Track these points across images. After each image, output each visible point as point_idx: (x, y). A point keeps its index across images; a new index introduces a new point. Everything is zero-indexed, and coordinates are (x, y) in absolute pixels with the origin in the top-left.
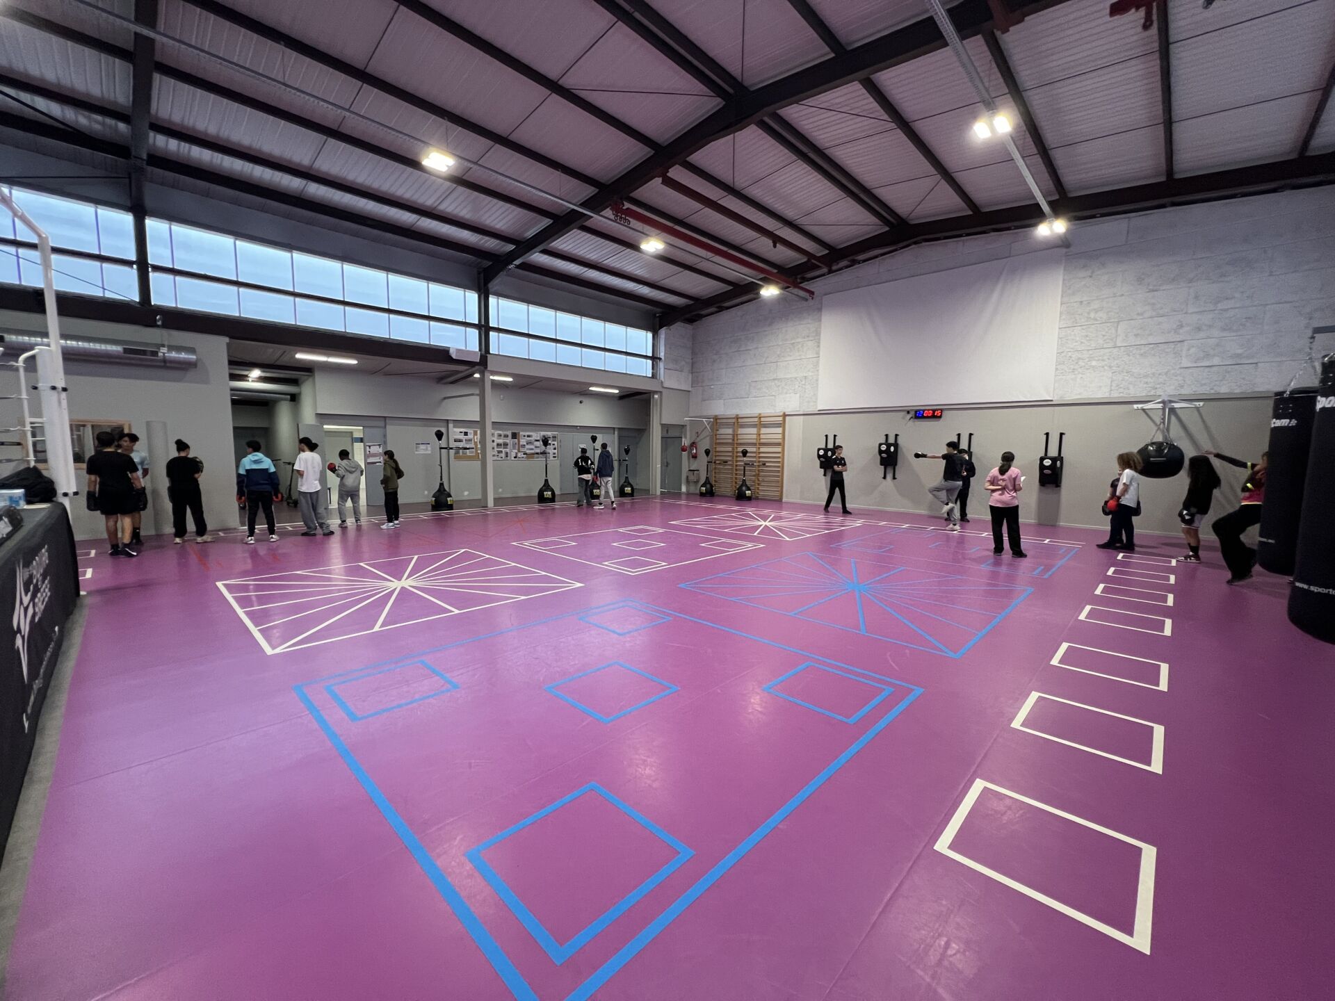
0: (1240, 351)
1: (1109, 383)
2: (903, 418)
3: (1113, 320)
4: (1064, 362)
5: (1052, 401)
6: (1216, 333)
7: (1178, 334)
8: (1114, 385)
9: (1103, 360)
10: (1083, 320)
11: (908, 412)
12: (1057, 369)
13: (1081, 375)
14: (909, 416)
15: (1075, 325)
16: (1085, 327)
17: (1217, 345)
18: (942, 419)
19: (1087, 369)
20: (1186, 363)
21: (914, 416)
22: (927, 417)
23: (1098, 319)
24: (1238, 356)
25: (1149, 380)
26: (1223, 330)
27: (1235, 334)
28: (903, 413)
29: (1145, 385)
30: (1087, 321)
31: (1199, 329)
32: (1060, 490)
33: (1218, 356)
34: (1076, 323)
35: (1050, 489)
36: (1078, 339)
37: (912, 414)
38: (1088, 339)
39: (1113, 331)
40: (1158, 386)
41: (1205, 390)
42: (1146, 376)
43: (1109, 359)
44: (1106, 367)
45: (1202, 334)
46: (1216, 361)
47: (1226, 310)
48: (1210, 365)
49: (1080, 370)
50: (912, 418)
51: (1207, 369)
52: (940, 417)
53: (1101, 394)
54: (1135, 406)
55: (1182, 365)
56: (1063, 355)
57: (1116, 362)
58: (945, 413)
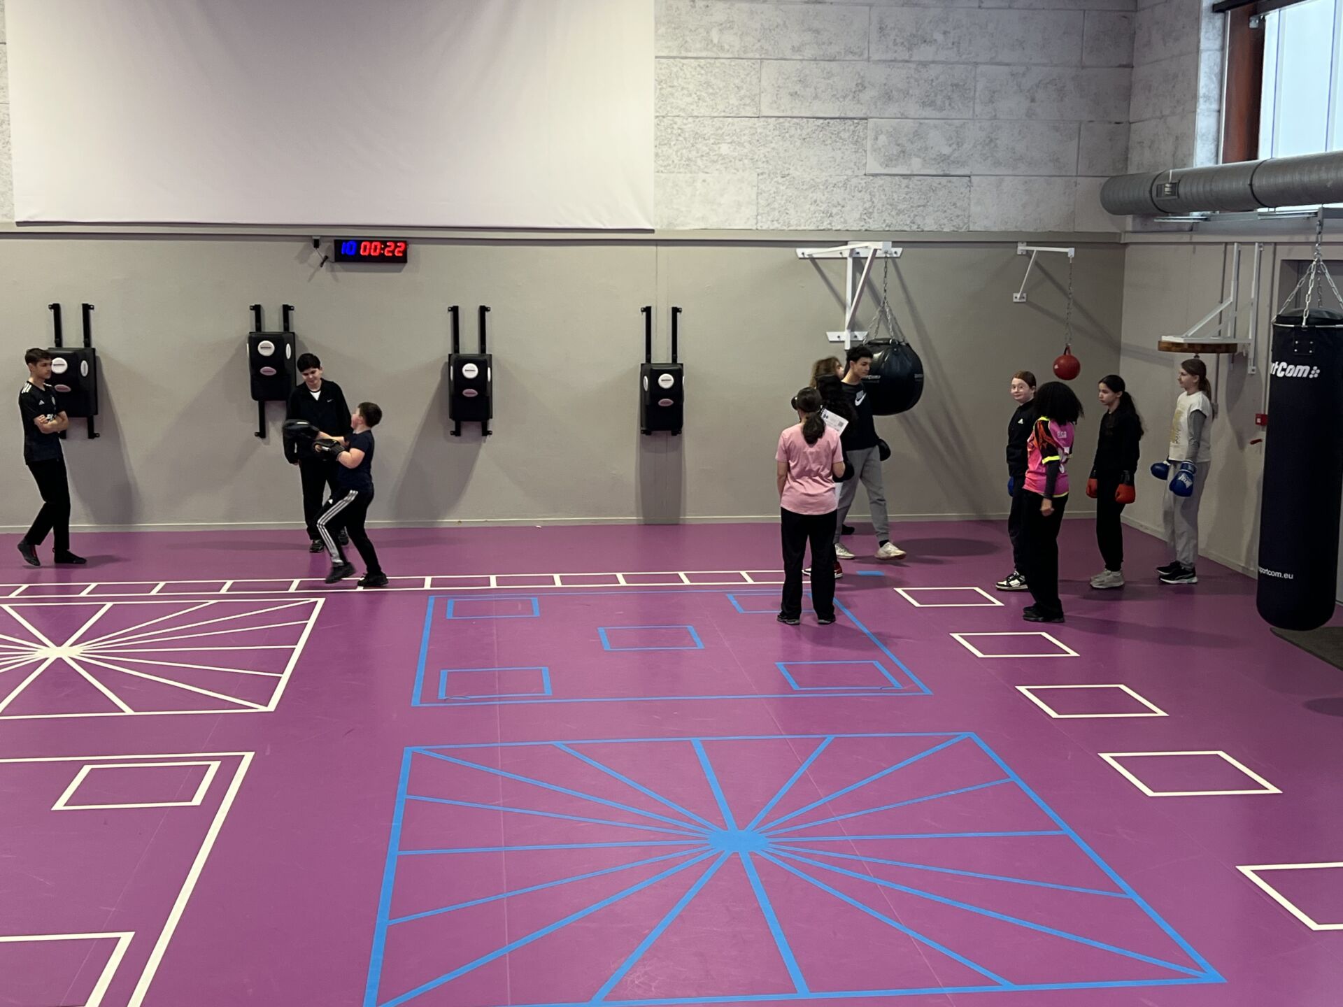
0: (946, 150)
1: (754, 197)
2: (302, 258)
3: (750, 55)
4: (669, 140)
5: (652, 231)
6: (913, 109)
7: (859, 102)
8: (762, 202)
9: (741, 144)
10: (698, 46)
11: (316, 244)
12: (657, 155)
13: (702, 176)
14: (317, 256)
15: (684, 54)
16: (702, 62)
17: (916, 134)
18: (408, 266)
19: (714, 162)
20: (874, 166)
21: (332, 256)
22: (369, 259)
23: (727, 47)
24: (944, 158)
25: (818, 195)
26: (924, 104)
27: (938, 115)
28: (300, 245)
29: (813, 208)
30: (705, 49)
31: (888, 97)
32: (681, 440)
33: (920, 157)
34: (687, 50)
35: (661, 440)
36: (691, 87)
37: (327, 248)
38: (711, 91)
39: (755, 81)
40: (834, 211)
41: (902, 223)
42: (814, 187)
43: (750, 143)
44: (746, 161)
45: (893, 109)
46: (916, 165)
47: (924, 64)
48: (909, 173)
49: (699, 162)
50: (326, 258)
51: (905, 182)
52: (403, 260)
53: (742, 221)
54: (799, 251)
55: (870, 170)
56: (666, 121)
57: (763, 150)
58: (413, 249)
